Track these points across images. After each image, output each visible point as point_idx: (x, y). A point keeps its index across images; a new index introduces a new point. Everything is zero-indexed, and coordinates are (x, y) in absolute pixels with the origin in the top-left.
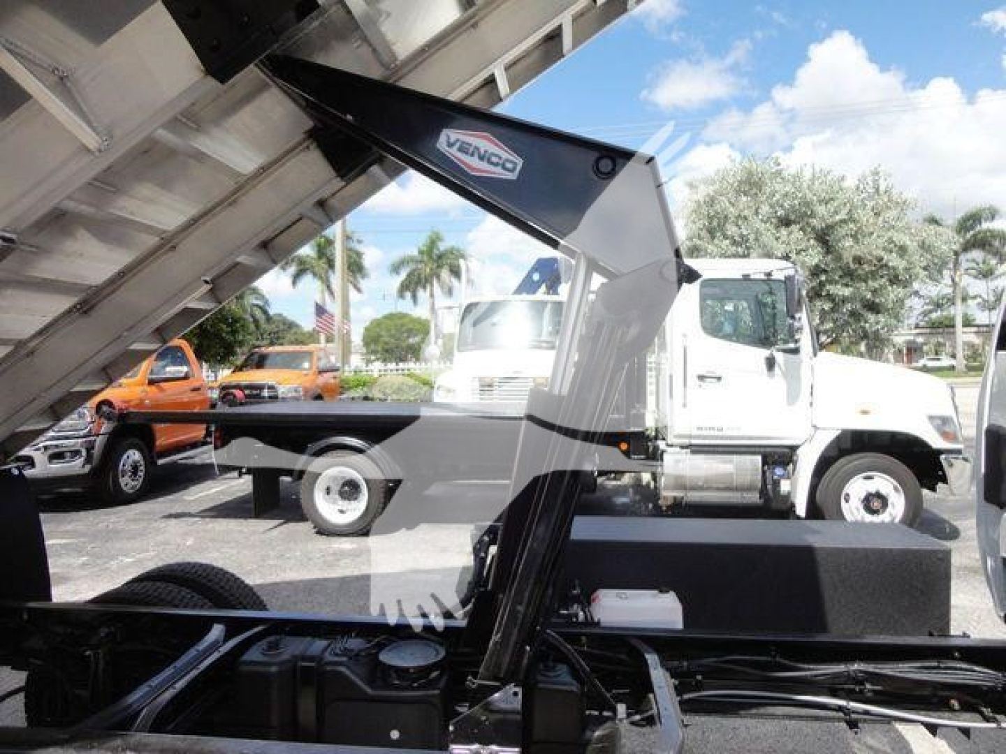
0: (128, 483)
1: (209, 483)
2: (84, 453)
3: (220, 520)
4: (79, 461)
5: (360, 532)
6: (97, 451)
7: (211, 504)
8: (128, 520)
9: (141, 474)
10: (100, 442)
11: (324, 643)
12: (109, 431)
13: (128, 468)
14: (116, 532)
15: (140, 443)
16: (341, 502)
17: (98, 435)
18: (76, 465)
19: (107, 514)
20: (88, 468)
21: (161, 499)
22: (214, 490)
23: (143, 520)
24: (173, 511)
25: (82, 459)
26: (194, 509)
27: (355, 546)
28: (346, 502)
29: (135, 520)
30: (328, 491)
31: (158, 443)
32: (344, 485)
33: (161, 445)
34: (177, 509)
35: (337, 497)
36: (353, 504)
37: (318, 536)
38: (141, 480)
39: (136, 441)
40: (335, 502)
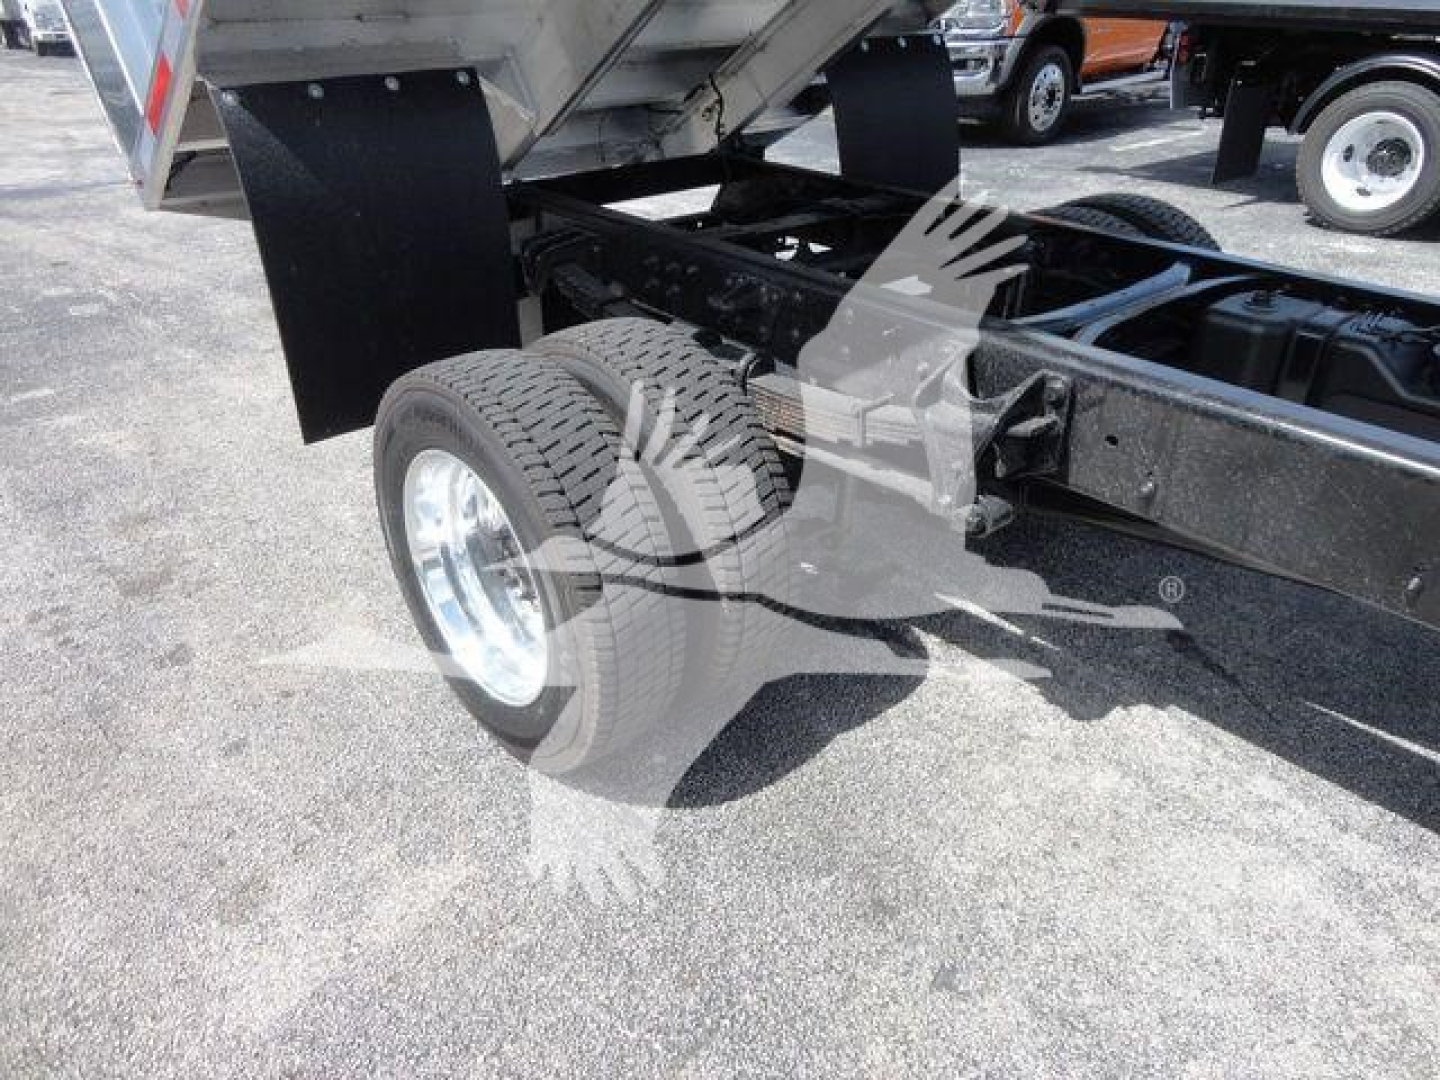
0: (1041, 117)
1: (1147, 132)
2: (991, 64)
3: (1158, 183)
4: (984, 74)
5: (1387, 232)
6: (1006, 66)
7: (1147, 161)
8: (1034, 167)
9: (1058, 104)
10: (1012, 48)
11: (1341, 315)
12: (1027, 32)
13: (1043, 92)
14: (1016, 180)
15: (1066, 56)
16: (1365, 177)
17: (1011, 37)
18: (978, 81)
19: (1006, 156)
20: (991, 89)
21: (1078, 146)
22: (1153, 143)
23: (1051, 168)
24: (1093, 163)
25: (988, 72)
26: (1122, 163)
27: (1372, 251)
28: (1376, 178)
29: (1042, 169)
30: (1348, 154)
31: (1087, 59)
32: (1382, 145)
33: (1090, 63)
34: (1097, 161)
35: (1363, 166)
36: (1390, 181)
37: (1310, 228)
38: (1056, 113)
39: (1061, 52)
40: (1356, 175)
